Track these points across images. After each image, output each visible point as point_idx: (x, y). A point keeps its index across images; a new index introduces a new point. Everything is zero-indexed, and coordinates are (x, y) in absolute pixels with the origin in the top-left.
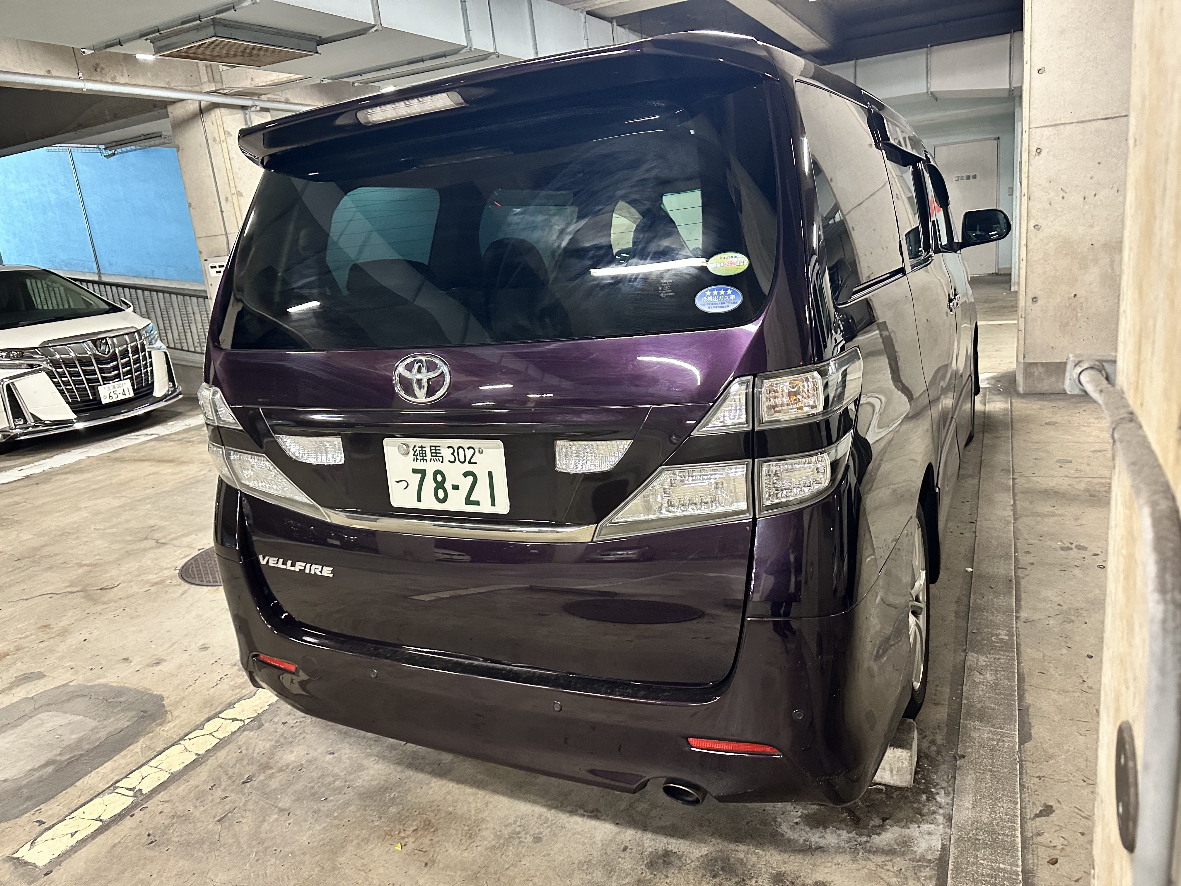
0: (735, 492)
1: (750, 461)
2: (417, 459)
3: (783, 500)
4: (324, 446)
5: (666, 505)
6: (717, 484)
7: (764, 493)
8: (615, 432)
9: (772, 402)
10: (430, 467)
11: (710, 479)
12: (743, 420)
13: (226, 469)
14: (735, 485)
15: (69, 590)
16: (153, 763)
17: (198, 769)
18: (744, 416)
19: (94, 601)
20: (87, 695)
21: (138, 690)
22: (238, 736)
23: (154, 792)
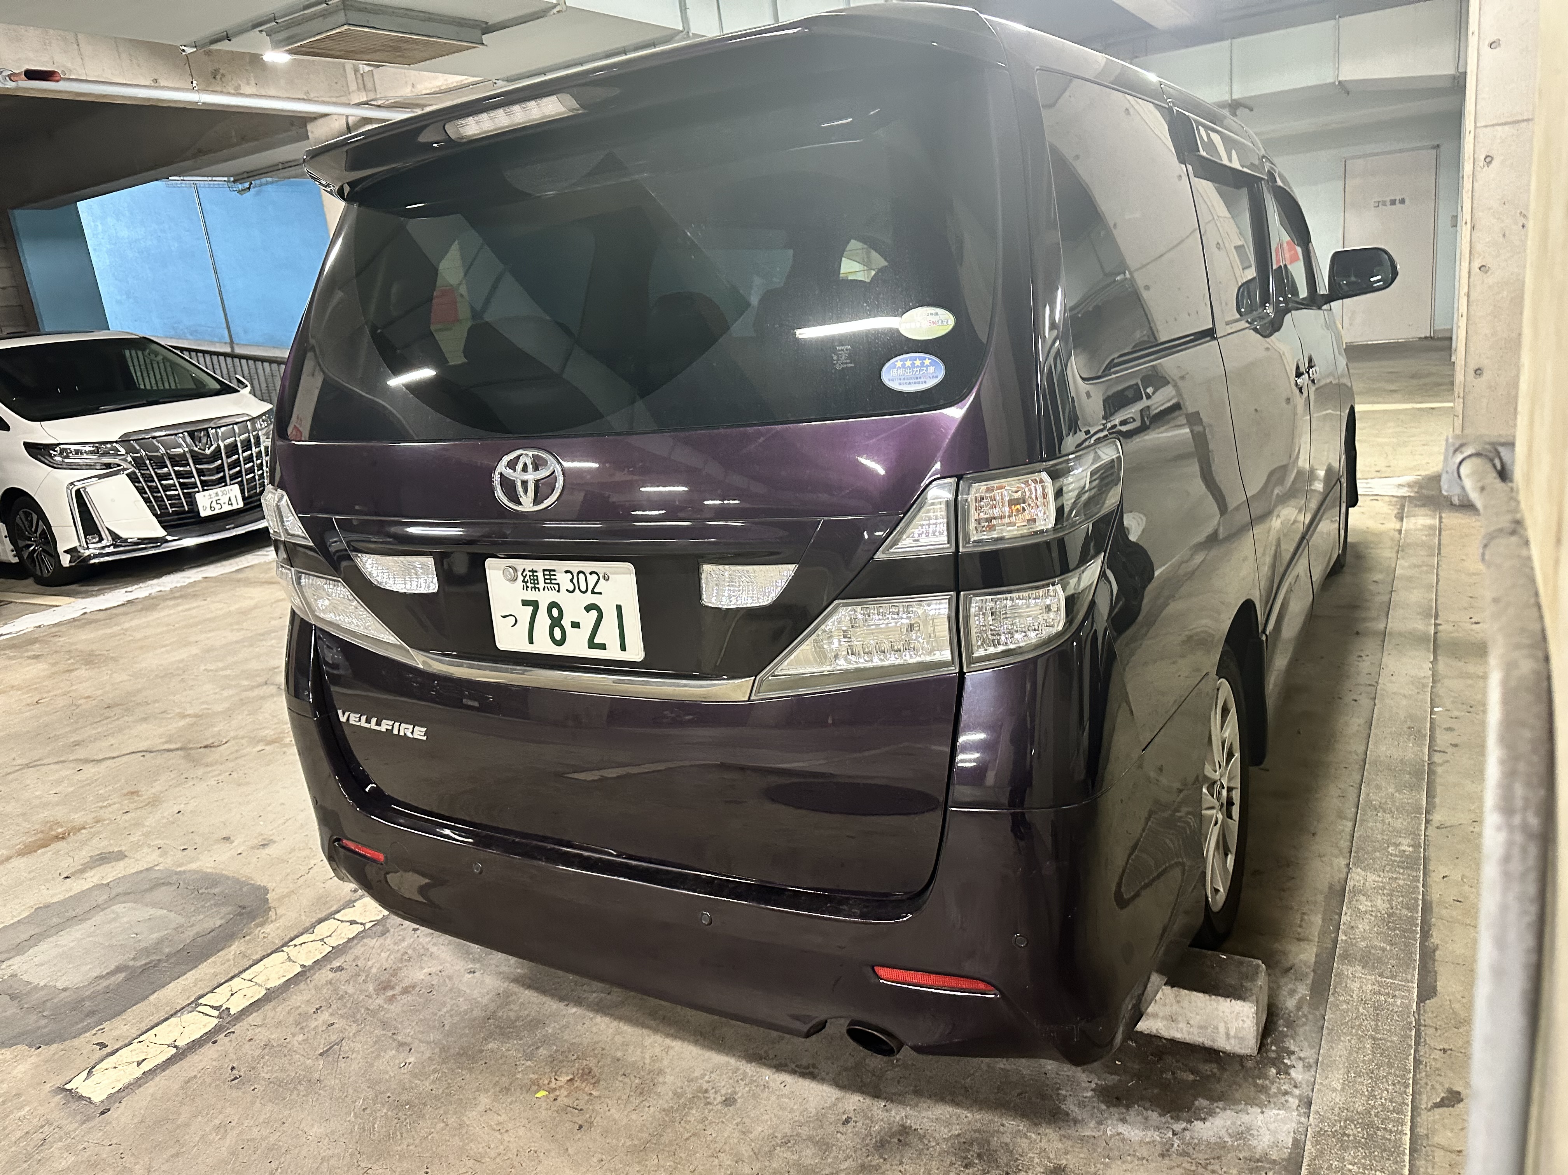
0: (935, 637)
1: (953, 594)
2: (528, 587)
3: (1001, 648)
4: (414, 568)
5: (845, 653)
6: (911, 626)
7: (975, 638)
8: (778, 553)
9: (985, 514)
10: (544, 598)
11: (902, 618)
12: (945, 539)
13: (298, 599)
14: (934, 627)
15: (166, 746)
16: (246, 975)
17: (302, 986)
18: (946, 533)
19: (196, 762)
20: (174, 884)
21: (238, 879)
22: (356, 944)
23: (244, 1012)
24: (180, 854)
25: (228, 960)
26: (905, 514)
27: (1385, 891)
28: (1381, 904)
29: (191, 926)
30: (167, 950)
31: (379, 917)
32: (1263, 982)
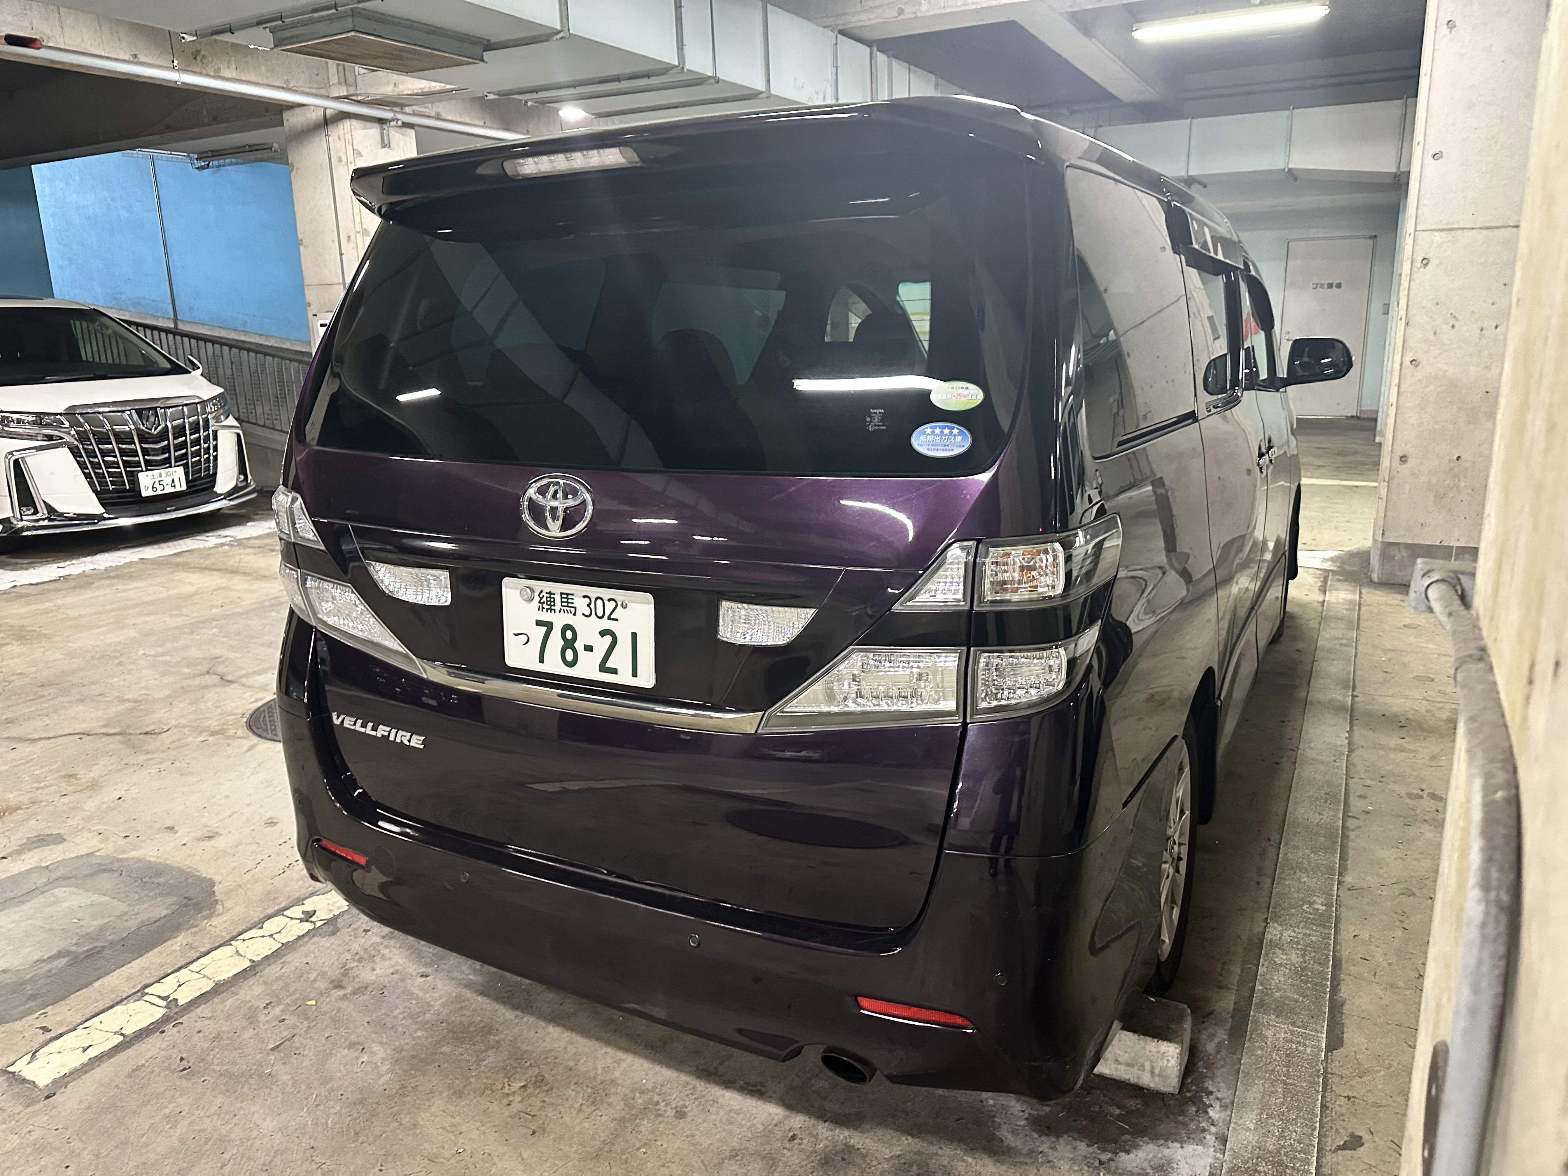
0: (942, 687)
1: (965, 649)
2: (543, 608)
3: (1003, 702)
4: (427, 580)
5: (854, 695)
6: (920, 675)
7: (980, 691)
8: (796, 597)
9: (1000, 577)
10: (559, 620)
11: (912, 667)
12: (960, 596)
13: (300, 598)
14: (943, 678)
15: (104, 730)
16: (194, 967)
17: (252, 980)
18: (961, 591)
19: (135, 748)
20: (116, 871)
21: (183, 870)
22: (305, 943)
23: (193, 1003)
24: (122, 841)
25: (175, 951)
26: (924, 572)
27: (1299, 946)
29: (135, 915)
30: (110, 938)
31: (330, 916)
32: (1188, 1025)
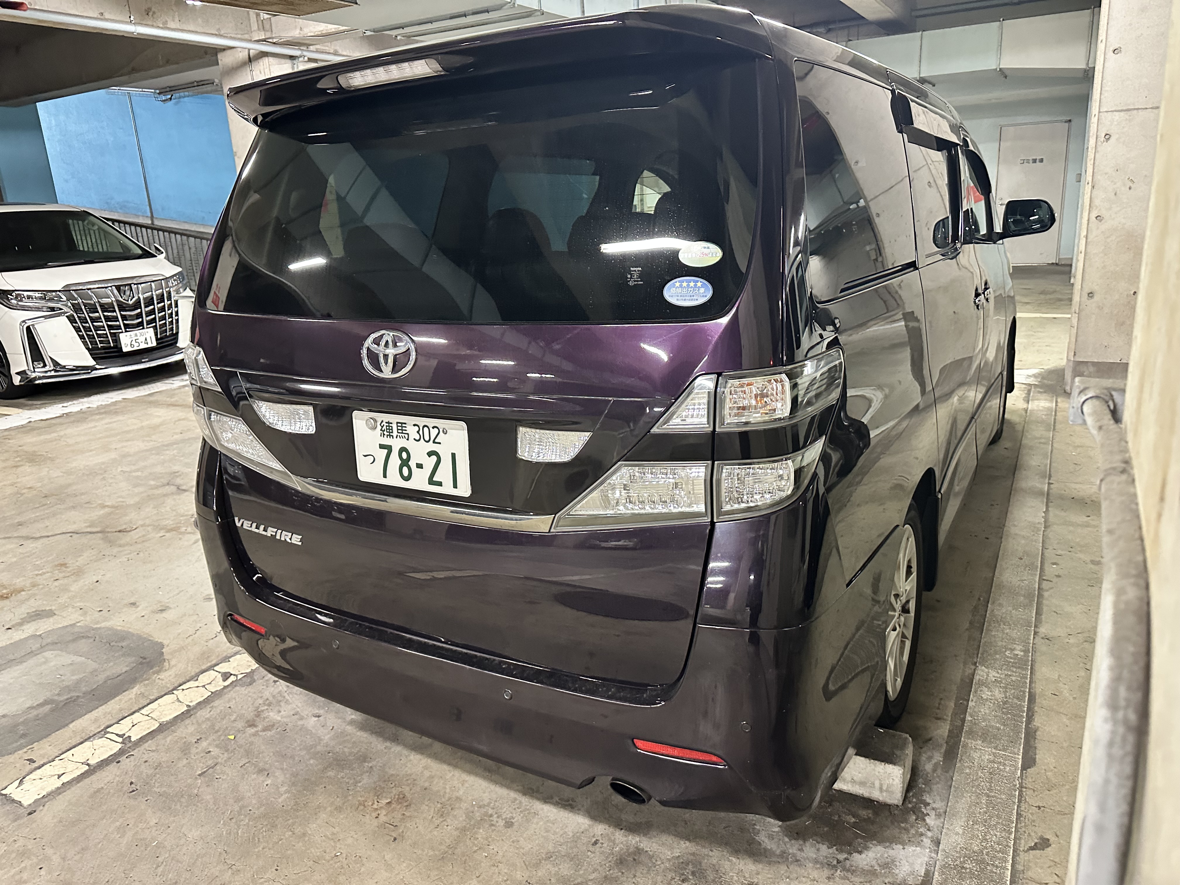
0: (694, 493)
1: (710, 462)
2: (384, 435)
3: (743, 505)
4: (298, 414)
5: (624, 501)
6: (676, 484)
7: (724, 496)
8: (575, 423)
9: (739, 403)
10: (396, 444)
11: (669, 478)
12: (705, 421)
13: (208, 430)
14: (693, 486)
15: (89, 530)
16: (144, 711)
17: (187, 721)
18: (706, 416)
19: (111, 543)
20: (92, 637)
21: (140, 636)
22: (230, 691)
23: (143, 740)
24: (97, 615)
25: (131, 699)
26: (676, 400)
27: (1002, 685)
28: (998, 694)
29: (103, 671)
30: (84, 689)
31: (249, 671)
32: (909, 750)
